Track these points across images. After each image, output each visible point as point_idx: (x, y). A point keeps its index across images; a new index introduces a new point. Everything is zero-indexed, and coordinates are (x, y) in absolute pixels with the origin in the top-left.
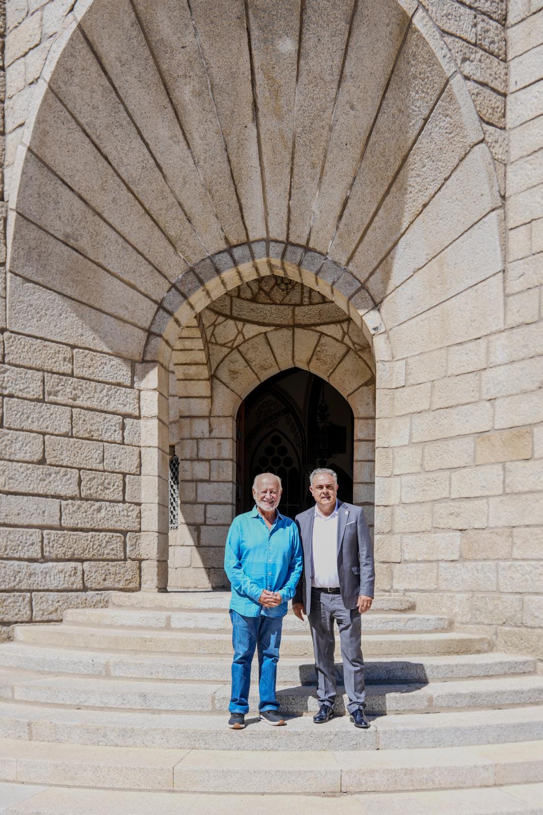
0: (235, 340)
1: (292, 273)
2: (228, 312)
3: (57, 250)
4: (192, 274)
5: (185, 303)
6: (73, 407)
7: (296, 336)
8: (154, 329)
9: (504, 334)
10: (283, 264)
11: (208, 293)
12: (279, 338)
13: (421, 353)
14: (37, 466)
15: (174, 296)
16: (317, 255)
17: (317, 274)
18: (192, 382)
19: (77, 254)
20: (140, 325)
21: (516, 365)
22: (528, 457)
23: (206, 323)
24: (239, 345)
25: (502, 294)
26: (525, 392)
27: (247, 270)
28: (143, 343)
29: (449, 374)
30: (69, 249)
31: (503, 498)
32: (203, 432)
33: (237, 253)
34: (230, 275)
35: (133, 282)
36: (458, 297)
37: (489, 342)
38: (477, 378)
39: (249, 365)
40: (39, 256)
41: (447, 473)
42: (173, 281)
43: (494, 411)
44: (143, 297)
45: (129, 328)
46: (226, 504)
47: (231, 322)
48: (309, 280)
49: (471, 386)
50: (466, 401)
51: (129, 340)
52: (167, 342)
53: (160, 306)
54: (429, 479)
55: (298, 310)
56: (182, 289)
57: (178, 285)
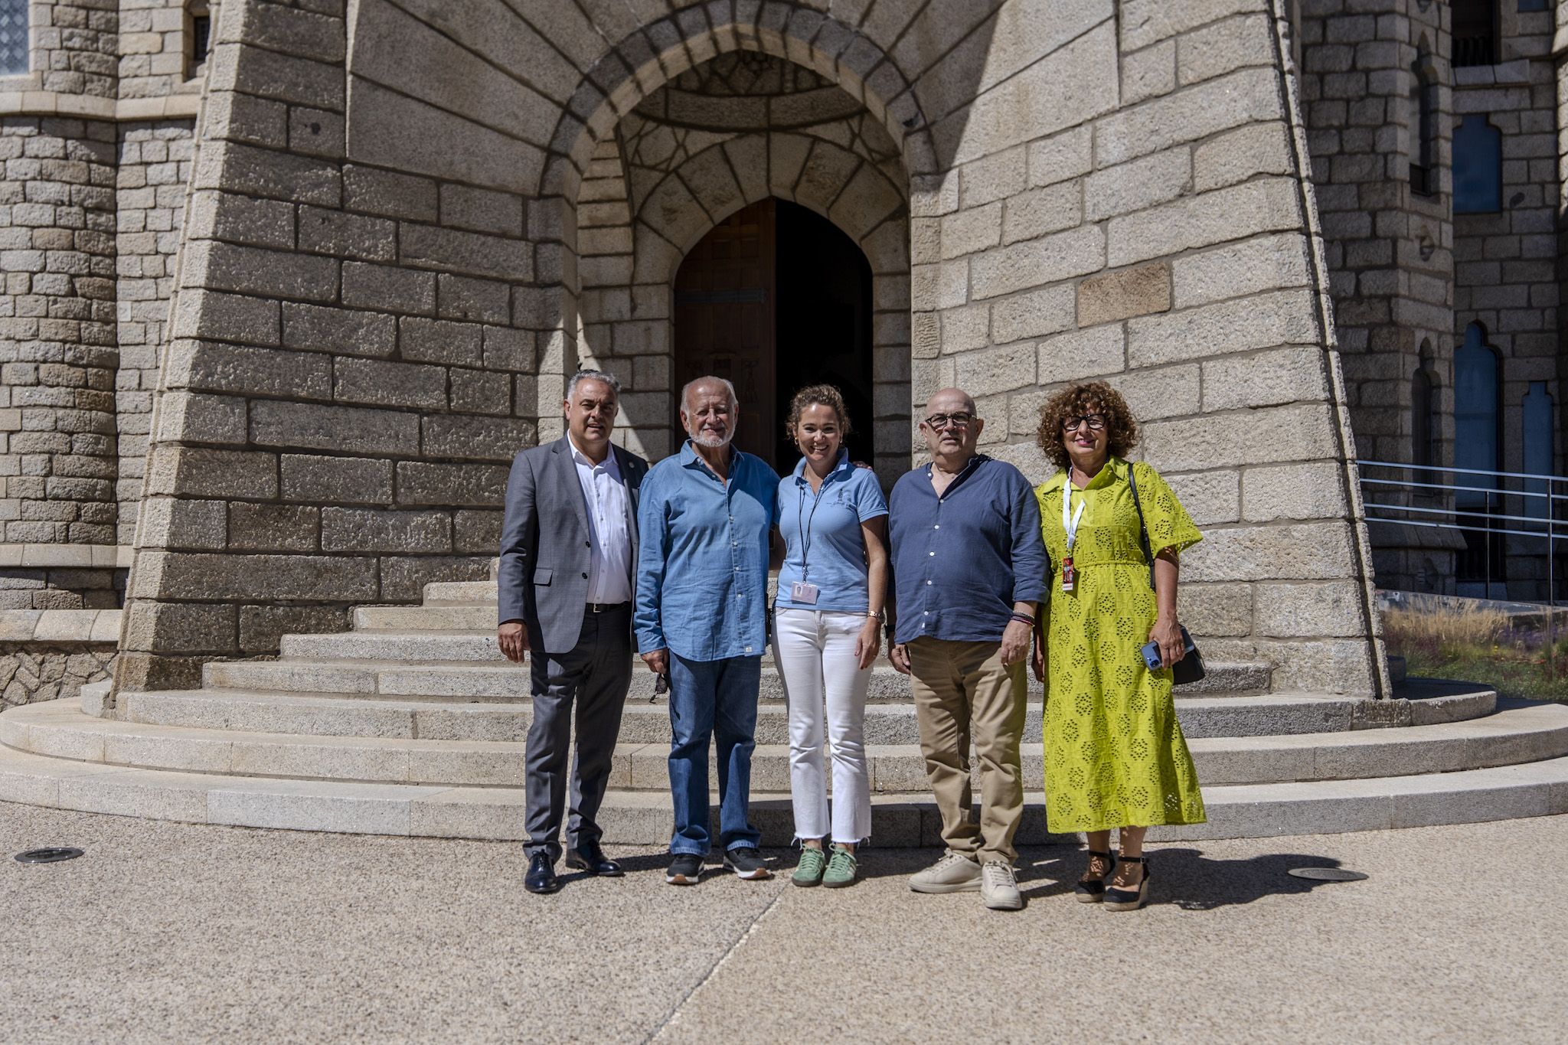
0: (672, 158)
1: (771, 43)
2: (661, 114)
3: (418, 36)
4: (615, 57)
5: (604, 103)
6: (438, 272)
7: (772, 146)
8: (558, 146)
9: (1118, 115)
10: (757, 31)
11: (639, 86)
12: (744, 151)
13: (985, 156)
14: (388, 365)
15: (589, 94)
16: (811, 12)
17: (812, 42)
18: (604, 230)
19: (445, 40)
20: (535, 140)
21: (1141, 163)
22: (1165, 308)
23: (627, 133)
24: (679, 166)
25: (1114, 52)
26: (1157, 205)
27: (700, 44)
28: (540, 168)
29: (1031, 186)
30: (435, 33)
31: (1124, 377)
32: (620, 311)
33: (685, 20)
34: (673, 56)
35: (526, 76)
36: (1043, 62)
37: (1095, 129)
38: (1078, 188)
39: (695, 198)
40: (393, 47)
41: (1032, 344)
42: (586, 70)
43: (1107, 239)
44: (541, 98)
45: (519, 147)
46: (659, 427)
47: (666, 130)
48: (798, 52)
49: (1067, 201)
50: (1059, 226)
51: (520, 165)
52: (576, 165)
53: (567, 109)
54: (1001, 357)
55: (775, 103)
56: (599, 81)
57: (593, 76)
